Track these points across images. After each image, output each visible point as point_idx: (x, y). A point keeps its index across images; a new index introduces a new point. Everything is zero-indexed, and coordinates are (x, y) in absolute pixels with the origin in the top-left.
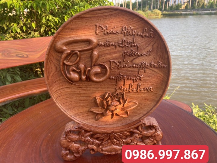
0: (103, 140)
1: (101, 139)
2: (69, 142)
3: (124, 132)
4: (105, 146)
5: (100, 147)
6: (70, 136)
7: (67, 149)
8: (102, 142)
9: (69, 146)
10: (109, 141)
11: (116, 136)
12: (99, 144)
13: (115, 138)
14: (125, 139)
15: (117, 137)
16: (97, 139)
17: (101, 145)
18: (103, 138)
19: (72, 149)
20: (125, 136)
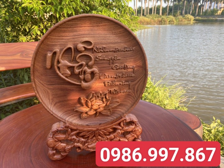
0: (88, 137)
1: (87, 137)
2: (56, 141)
3: (108, 129)
4: (90, 143)
5: (86, 144)
6: (57, 135)
7: (54, 148)
8: (88, 140)
9: (56, 146)
10: (94, 138)
11: (100, 133)
12: (85, 142)
13: (99, 135)
14: (109, 135)
15: (102, 134)
16: (83, 137)
17: (87, 143)
18: (89, 135)
19: (59, 148)
20: (108, 132)
